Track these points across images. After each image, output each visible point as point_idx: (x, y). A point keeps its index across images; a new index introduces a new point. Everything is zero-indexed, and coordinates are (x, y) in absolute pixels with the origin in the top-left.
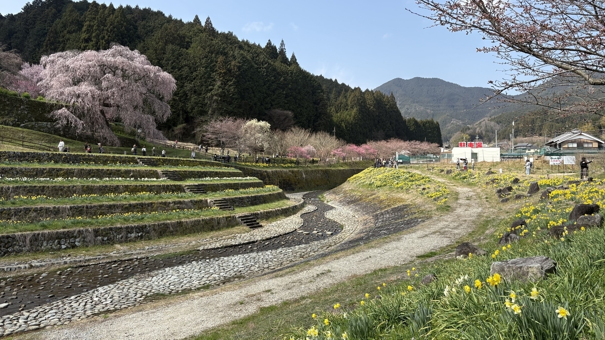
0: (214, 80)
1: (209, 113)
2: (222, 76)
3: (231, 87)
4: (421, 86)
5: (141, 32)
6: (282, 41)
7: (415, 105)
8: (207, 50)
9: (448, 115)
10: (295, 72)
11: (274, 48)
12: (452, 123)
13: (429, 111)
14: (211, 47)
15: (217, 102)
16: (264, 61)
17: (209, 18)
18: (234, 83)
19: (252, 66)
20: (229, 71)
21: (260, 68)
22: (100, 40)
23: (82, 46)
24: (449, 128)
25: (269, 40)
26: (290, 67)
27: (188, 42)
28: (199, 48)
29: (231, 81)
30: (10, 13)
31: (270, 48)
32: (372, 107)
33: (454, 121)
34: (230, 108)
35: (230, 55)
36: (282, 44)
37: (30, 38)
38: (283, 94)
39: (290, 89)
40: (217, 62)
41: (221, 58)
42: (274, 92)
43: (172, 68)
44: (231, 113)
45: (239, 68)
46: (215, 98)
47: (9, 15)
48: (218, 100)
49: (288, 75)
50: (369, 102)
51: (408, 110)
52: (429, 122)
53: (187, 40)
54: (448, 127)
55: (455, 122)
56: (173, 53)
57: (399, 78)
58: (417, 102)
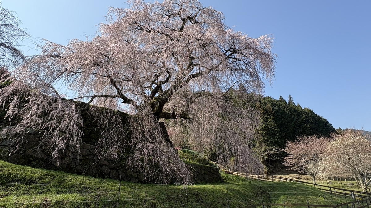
1: (257, 145)
3: (272, 123)
15: (262, 135)
18: (273, 119)
19: (280, 109)
20: (267, 111)
29: (270, 118)
34: (275, 140)
41: (258, 104)
44: (276, 143)
45: (272, 109)
46: (260, 132)
48: (262, 134)
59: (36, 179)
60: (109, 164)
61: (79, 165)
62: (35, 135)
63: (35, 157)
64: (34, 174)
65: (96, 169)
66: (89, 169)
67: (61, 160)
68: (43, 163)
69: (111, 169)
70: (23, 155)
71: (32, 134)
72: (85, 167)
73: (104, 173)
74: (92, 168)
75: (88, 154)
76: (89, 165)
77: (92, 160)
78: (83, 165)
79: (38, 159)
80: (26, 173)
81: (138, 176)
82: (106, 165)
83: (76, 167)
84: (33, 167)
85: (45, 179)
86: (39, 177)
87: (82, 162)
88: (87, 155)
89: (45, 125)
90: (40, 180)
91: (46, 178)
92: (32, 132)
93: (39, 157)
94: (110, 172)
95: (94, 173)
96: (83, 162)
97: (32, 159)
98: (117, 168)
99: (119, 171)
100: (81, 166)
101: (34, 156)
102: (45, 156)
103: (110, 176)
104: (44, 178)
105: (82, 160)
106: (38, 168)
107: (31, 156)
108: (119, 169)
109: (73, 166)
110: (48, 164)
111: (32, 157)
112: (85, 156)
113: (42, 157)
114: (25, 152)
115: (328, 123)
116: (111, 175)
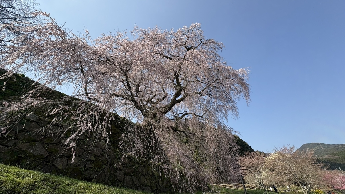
59: (23, 188)
60: (123, 168)
61: (90, 167)
62: (37, 123)
63: (29, 153)
64: (22, 178)
65: (109, 174)
66: (101, 174)
67: (68, 159)
68: (39, 163)
69: (125, 174)
70: (11, 149)
71: (34, 122)
72: (96, 171)
73: (118, 179)
74: (104, 173)
75: (101, 154)
76: (102, 168)
77: (105, 162)
78: (94, 168)
79: (34, 156)
80: (6, 176)
81: (150, 184)
82: (120, 170)
83: (86, 171)
84: (22, 167)
85: (41, 188)
86: (30, 185)
87: (93, 165)
88: (99, 156)
89: (56, 110)
90: (31, 190)
91: (43, 186)
92: (35, 119)
93: (37, 154)
94: (124, 178)
95: (107, 179)
96: (95, 164)
97: (24, 156)
98: (131, 174)
99: (133, 177)
100: (91, 170)
101: (28, 151)
102: (46, 152)
103: (124, 184)
104: (39, 187)
105: (94, 161)
106: (32, 169)
107: (23, 151)
108: (133, 175)
109: (82, 169)
110: (48, 165)
111: (25, 152)
112: (98, 156)
113: (41, 153)
114: (15, 144)
115: (248, 146)
116: (125, 182)
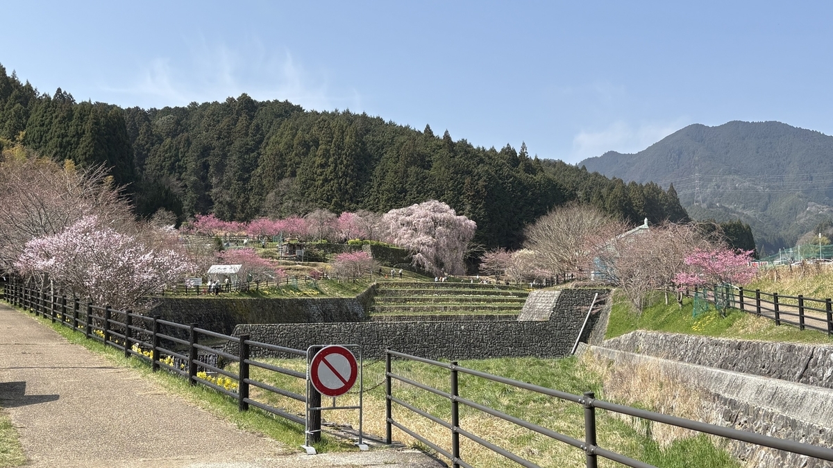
0: (463, 204)
2: (471, 199)
3: (482, 210)
4: (744, 139)
5: (371, 149)
6: (524, 144)
7: (731, 177)
8: (452, 170)
9: (799, 196)
10: (543, 182)
11: (514, 153)
12: (809, 212)
13: (760, 188)
14: (455, 167)
16: (508, 175)
17: (447, 132)
18: (484, 206)
19: (498, 183)
20: (478, 192)
21: (505, 184)
22: (338, 165)
23: (318, 171)
24: (802, 221)
25: (508, 144)
26: (535, 176)
27: (429, 161)
28: (443, 169)
29: (480, 203)
30: (153, 107)
31: (509, 152)
32: (641, 210)
33: (812, 207)
35: (475, 173)
36: (524, 147)
37: (232, 155)
38: (532, 211)
39: (539, 204)
40: (464, 184)
41: (468, 180)
42: (521, 209)
43: (417, 193)
45: (485, 187)
47: (152, 109)
49: (536, 188)
50: (636, 202)
51: (719, 187)
52: (734, 225)
53: (427, 159)
54: (800, 218)
55: (814, 208)
56: (417, 176)
57: (697, 125)
58: (736, 172)
